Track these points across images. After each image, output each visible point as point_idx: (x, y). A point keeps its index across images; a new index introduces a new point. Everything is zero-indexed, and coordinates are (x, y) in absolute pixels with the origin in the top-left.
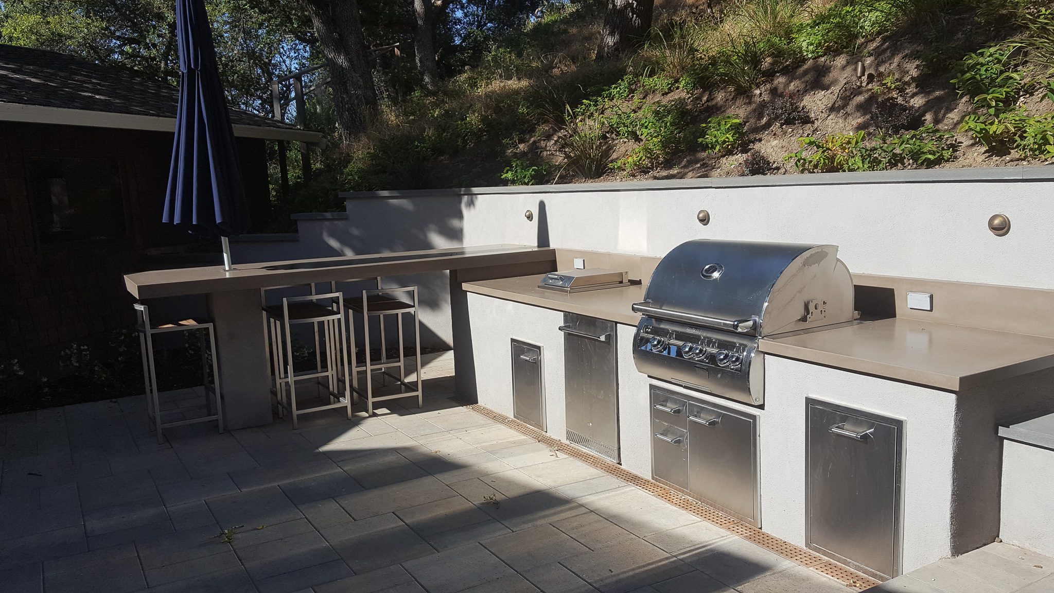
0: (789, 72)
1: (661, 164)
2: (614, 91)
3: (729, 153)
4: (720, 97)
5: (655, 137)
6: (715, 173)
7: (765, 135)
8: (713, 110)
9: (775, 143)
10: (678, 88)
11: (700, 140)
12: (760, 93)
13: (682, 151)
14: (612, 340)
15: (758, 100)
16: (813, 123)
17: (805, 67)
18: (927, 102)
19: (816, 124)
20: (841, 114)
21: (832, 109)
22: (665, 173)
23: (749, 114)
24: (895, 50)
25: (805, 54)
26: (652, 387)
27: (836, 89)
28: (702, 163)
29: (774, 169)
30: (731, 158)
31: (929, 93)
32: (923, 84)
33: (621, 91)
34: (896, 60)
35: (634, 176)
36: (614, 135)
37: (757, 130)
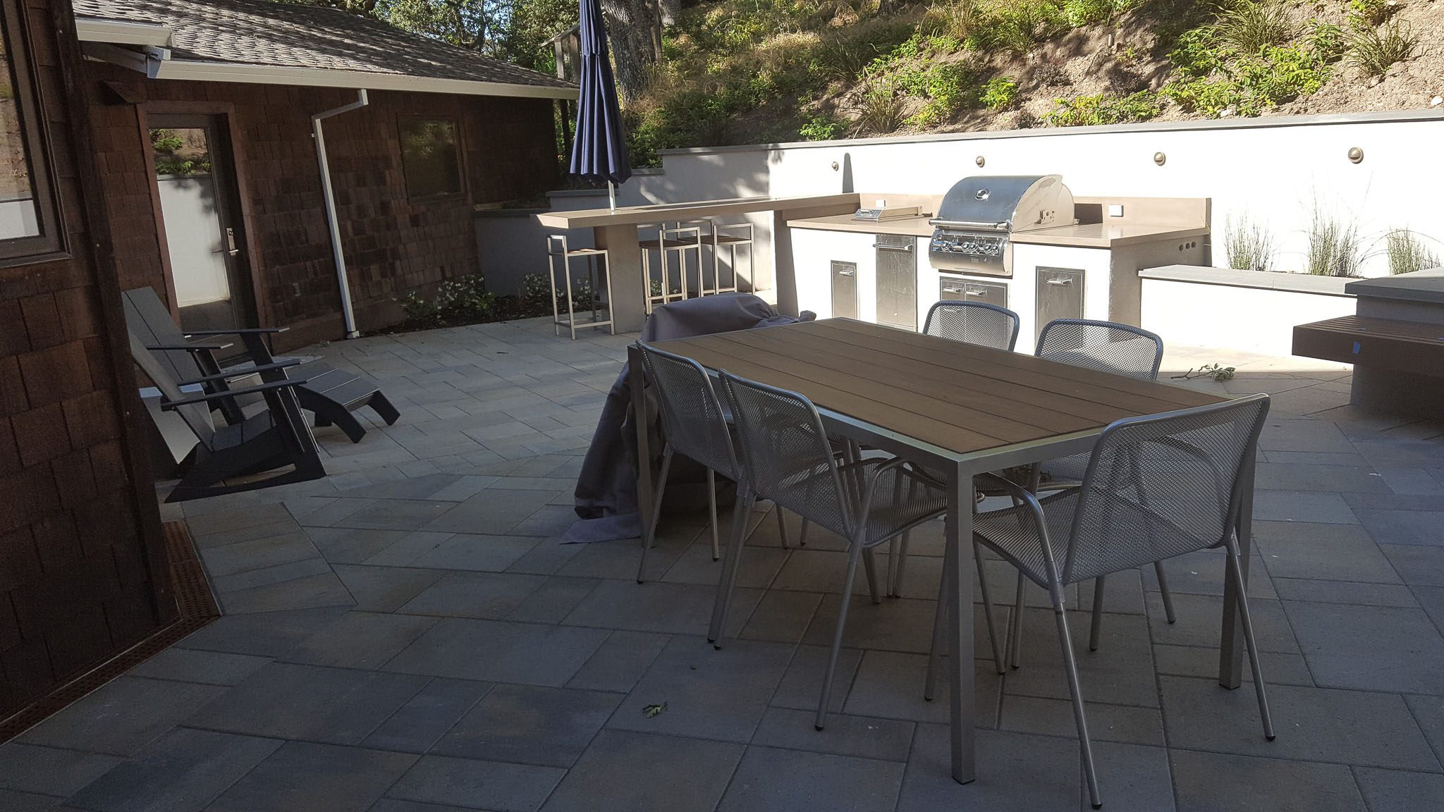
0: (1056, 39)
1: (948, 119)
2: (903, 50)
3: (1006, 109)
4: (999, 61)
5: (943, 95)
6: (990, 128)
7: (1034, 96)
8: (992, 71)
9: (1041, 101)
10: (963, 48)
11: (981, 98)
12: (1032, 57)
13: (966, 108)
14: (912, 251)
15: (1031, 63)
16: (1072, 84)
17: (1071, 35)
18: (1156, 69)
19: (1075, 86)
20: (1094, 78)
21: (1088, 73)
22: (951, 128)
23: (1024, 75)
24: (1139, 23)
25: (1070, 23)
26: (941, 278)
27: (1092, 56)
28: (982, 118)
29: (1039, 123)
30: (1007, 114)
31: (1159, 61)
32: (1156, 54)
33: (911, 50)
34: (1139, 32)
35: (924, 130)
36: (904, 93)
37: (1027, 90)
